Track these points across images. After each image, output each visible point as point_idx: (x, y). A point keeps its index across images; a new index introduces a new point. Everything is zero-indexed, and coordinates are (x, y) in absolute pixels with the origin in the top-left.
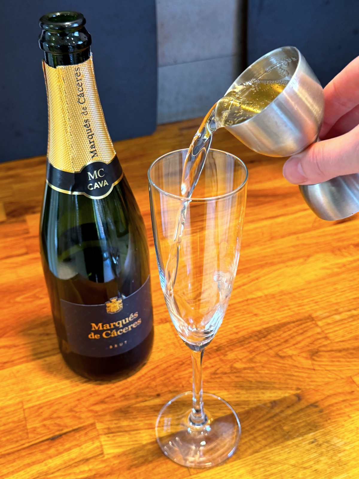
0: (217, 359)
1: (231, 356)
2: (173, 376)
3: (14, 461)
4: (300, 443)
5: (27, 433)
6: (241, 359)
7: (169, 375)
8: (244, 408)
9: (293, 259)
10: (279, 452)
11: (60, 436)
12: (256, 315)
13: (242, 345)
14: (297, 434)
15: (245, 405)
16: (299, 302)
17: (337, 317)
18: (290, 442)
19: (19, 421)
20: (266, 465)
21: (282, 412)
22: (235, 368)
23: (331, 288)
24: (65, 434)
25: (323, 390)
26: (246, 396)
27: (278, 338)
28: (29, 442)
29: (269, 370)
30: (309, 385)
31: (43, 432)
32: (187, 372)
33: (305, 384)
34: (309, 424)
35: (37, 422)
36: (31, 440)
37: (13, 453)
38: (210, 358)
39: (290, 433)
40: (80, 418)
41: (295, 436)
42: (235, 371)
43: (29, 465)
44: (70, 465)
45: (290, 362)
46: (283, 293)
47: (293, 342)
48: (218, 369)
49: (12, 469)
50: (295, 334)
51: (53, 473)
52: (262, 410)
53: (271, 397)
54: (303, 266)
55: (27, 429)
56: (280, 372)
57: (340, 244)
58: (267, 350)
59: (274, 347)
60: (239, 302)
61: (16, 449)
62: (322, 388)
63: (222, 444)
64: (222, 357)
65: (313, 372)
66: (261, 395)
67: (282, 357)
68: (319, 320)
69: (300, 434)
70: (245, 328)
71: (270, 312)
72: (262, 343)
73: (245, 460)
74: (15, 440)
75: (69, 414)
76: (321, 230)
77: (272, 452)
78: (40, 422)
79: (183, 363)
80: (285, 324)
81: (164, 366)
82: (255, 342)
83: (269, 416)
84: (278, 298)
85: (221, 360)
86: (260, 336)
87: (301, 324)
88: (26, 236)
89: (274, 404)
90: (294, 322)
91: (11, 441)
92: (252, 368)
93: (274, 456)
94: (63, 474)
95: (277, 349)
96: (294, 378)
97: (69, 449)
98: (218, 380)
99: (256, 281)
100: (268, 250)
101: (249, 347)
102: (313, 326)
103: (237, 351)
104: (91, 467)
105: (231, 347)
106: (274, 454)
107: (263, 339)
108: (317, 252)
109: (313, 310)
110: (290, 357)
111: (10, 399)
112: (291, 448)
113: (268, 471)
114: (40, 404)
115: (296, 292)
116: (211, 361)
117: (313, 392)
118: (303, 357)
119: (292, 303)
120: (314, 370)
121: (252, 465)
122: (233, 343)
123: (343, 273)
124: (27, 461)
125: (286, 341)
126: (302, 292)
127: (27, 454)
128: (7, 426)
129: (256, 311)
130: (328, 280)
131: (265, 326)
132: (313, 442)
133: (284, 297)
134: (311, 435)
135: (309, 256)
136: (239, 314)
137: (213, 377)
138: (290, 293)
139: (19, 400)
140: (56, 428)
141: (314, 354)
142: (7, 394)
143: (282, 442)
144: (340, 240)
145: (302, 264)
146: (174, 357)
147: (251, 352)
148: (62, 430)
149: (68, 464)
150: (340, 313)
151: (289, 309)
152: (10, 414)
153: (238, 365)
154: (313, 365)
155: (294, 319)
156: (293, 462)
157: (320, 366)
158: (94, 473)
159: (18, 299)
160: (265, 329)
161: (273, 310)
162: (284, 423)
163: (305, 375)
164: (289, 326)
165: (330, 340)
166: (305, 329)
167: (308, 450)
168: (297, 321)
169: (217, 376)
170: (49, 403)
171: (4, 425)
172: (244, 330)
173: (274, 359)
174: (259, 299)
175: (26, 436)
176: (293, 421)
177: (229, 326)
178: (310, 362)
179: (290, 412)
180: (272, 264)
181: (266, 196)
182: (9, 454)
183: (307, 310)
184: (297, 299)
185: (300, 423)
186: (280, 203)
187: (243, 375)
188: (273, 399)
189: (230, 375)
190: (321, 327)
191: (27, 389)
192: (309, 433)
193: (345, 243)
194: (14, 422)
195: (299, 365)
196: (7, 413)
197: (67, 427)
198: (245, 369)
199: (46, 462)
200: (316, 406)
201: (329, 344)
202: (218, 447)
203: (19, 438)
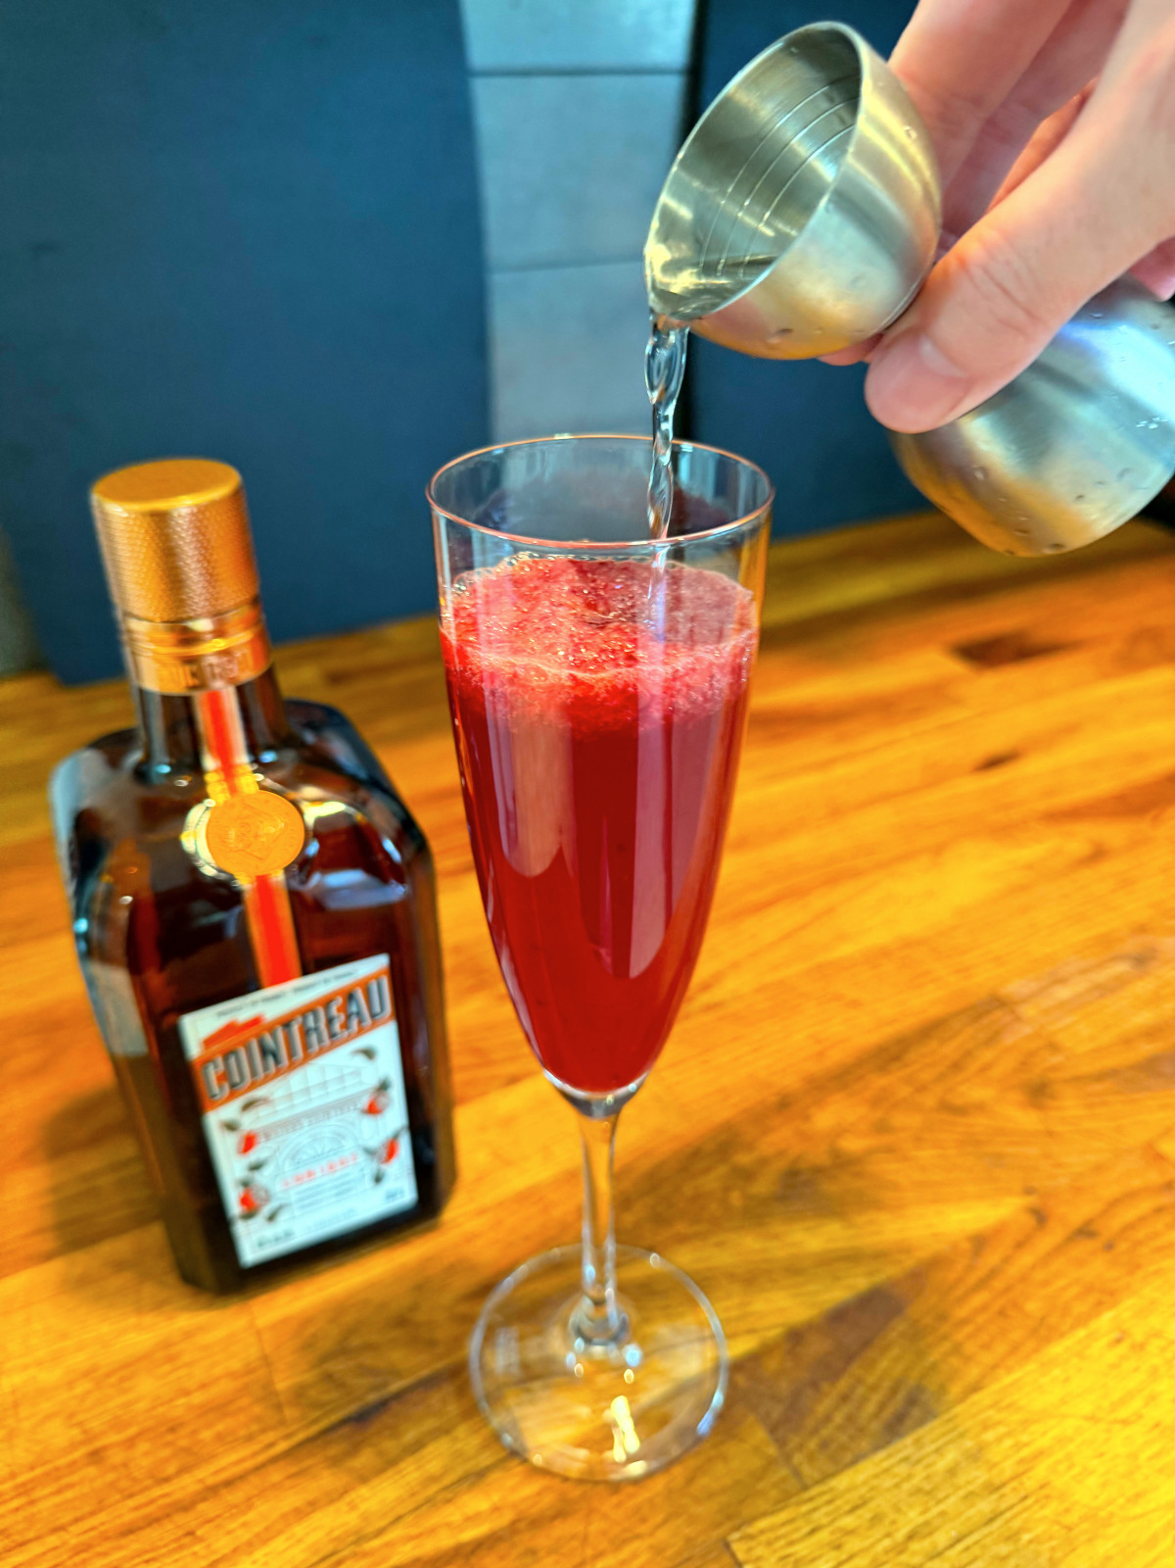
0: (787, 1129)
1: (823, 1118)
2: (678, 1190)
3: (248, 1504)
4: (1087, 1347)
5: (279, 1407)
6: (853, 1126)
7: (667, 1188)
8: (901, 1263)
10: (1036, 1380)
11: (382, 1405)
12: (855, 1004)
13: (845, 1087)
14: (1068, 1322)
15: (901, 1252)
16: (955, 960)
18: (1057, 1349)
19: (249, 1370)
20: (1013, 1426)
21: (1007, 1260)
22: (843, 1153)
24: (398, 1396)
25: (1093, 1186)
26: (896, 1228)
27: (932, 1059)
28: (287, 1437)
29: (937, 1147)
30: (1052, 1176)
31: (324, 1398)
32: (713, 1175)
33: (1043, 1175)
34: (1089, 1289)
35: (301, 1366)
36: (293, 1430)
37: (242, 1477)
38: (767, 1130)
39: (1047, 1322)
40: (431, 1343)
41: (1064, 1329)
42: (844, 1159)
43: (299, 1514)
44: (428, 1501)
45: (980, 1122)
46: (907, 944)
47: (973, 1067)
48: (798, 1157)
49: (244, 1535)
50: (972, 1045)
51: (380, 1532)
52: (952, 1263)
53: (964, 1223)
54: (934, 874)
55: (276, 1394)
56: (969, 1150)
57: (1002, 817)
58: (914, 1094)
59: (930, 1083)
61: (249, 1464)
62: (1089, 1182)
63: (871, 1379)
64: (797, 1124)
65: (1051, 1140)
66: (935, 1220)
67: (960, 1110)
68: (1021, 1004)
69: (1076, 1320)
70: (840, 1038)
71: (889, 991)
72: (896, 1076)
73: (949, 1420)
74: (243, 1432)
75: (397, 1333)
77: (1020, 1384)
78: (314, 1366)
82: (876, 1077)
83: (973, 1279)
84: (899, 956)
85: (798, 1133)
87: (979, 1018)
89: (980, 1242)
90: (957, 1016)
91: (230, 1439)
92: (888, 1148)
93: (1028, 1394)
94: (414, 1531)
95: (939, 1088)
96: (1009, 1162)
97: (418, 1446)
99: (830, 918)
101: (864, 1089)
102: (1008, 1019)
103: (836, 1102)
104: (496, 1498)
105: (816, 1094)
107: (896, 1065)
108: (958, 839)
109: (996, 978)
110: (980, 1106)
112: (1068, 1366)
113: (1026, 1445)
114: (303, 1311)
115: (939, 935)
118: (1012, 1104)
119: (939, 965)
121: (972, 1433)
124: (291, 1500)
125: (957, 1065)
127: (289, 1477)
128: (213, 1391)
129: (851, 993)
131: (889, 1032)
132: (1118, 1341)
133: (913, 951)
134: (1106, 1319)
135: (941, 849)
136: (810, 1004)
137: (791, 1182)
138: (925, 942)
140: (365, 1382)
141: (1038, 1092)
143: (1036, 1351)
144: (1000, 807)
145: (931, 868)
147: (876, 1102)
148: (385, 1385)
149: (420, 1498)
150: (1063, 982)
151: (937, 980)
152: (217, 1349)
153: (851, 1144)
156: (1086, 1407)
157: (1063, 1121)
158: (507, 1518)
160: (890, 1039)
161: (895, 985)
162: (1022, 1294)
163: (1031, 1151)
164: (948, 1027)
165: (1064, 1052)
166: (993, 1030)
167: (1114, 1366)
168: (965, 1011)
171: (202, 1387)
172: (836, 1045)
173: (939, 1117)
175: (278, 1418)
176: (1045, 1283)
178: (1035, 1114)
179: (1026, 1259)
182: (228, 1484)
183: (983, 979)
184: (945, 955)
185: (1064, 1289)
188: (973, 1228)
190: (1030, 1022)
192: (1101, 1313)
193: (1014, 814)
194: (232, 1375)
195: (1009, 1127)
197: (397, 1374)
199: (353, 1495)
200: (1094, 1234)
201: (1065, 1061)
202: (861, 1391)
203: (255, 1427)
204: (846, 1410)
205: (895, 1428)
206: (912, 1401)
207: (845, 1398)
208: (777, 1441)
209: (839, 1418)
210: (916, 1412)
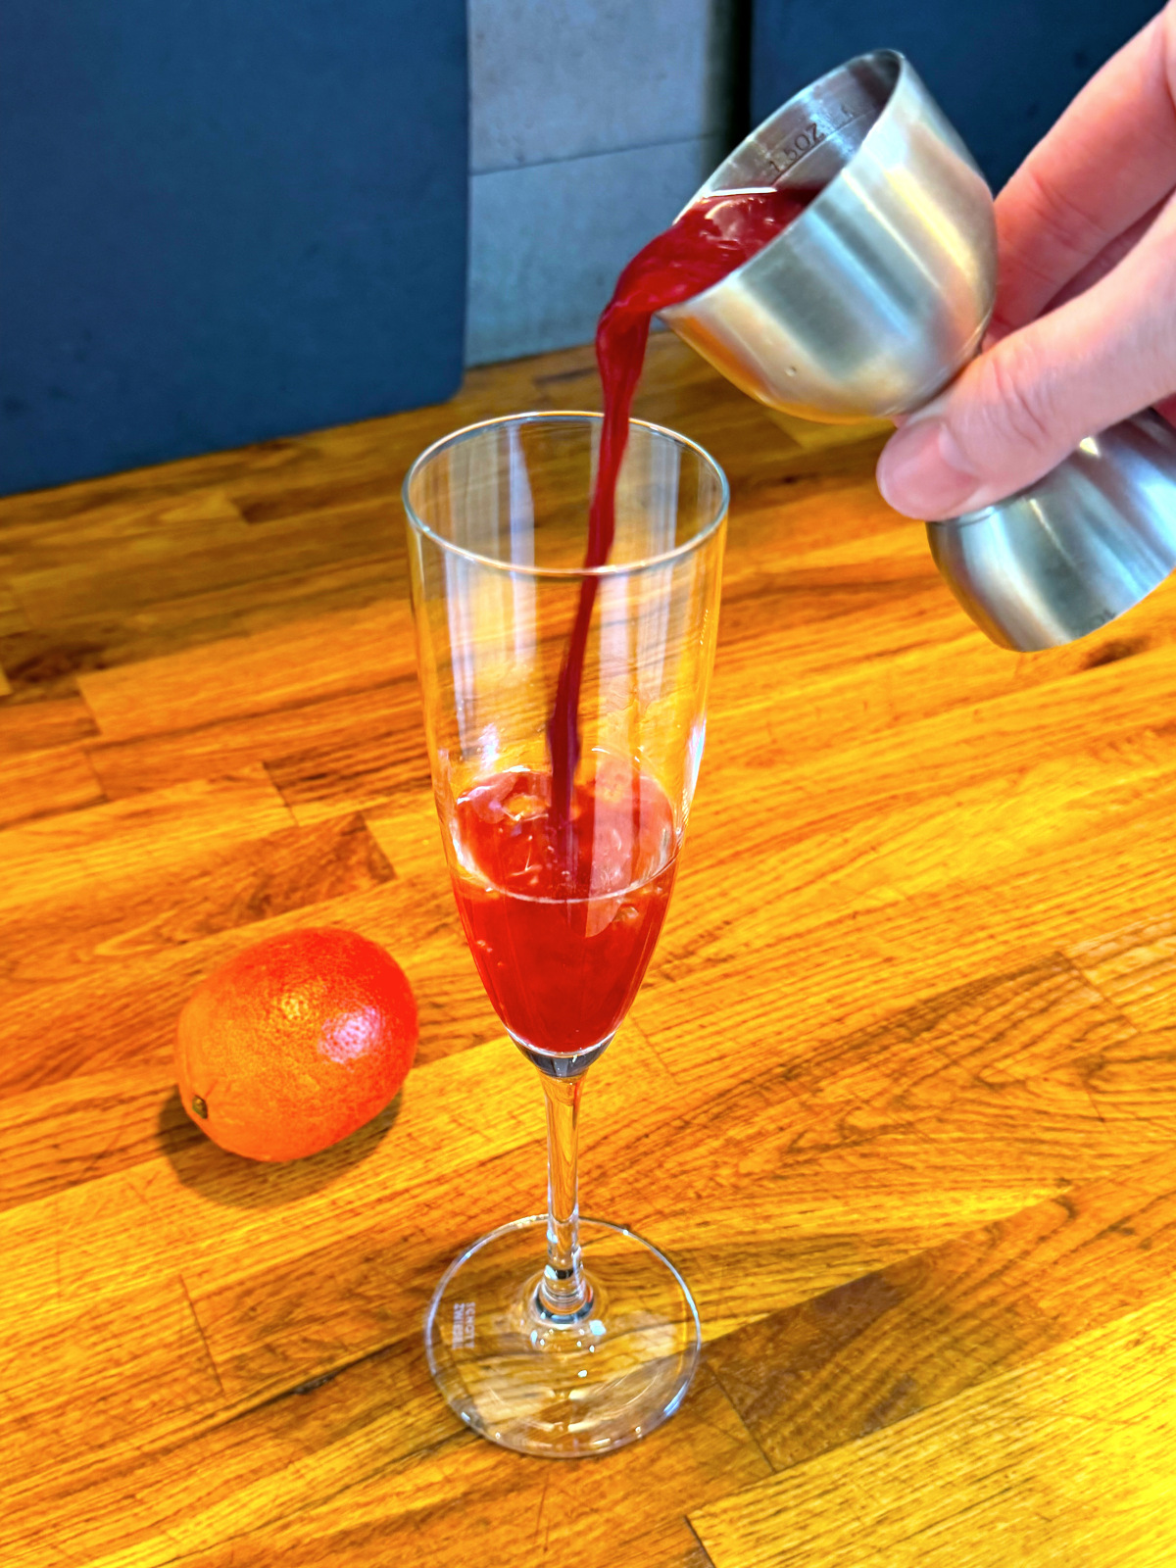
0: (792, 1103)
1: (834, 1091)
2: (660, 1166)
3: (190, 1470)
4: (1101, 1348)
5: (217, 1378)
6: (867, 1102)
7: (647, 1163)
8: (906, 1251)
9: (973, 781)
10: (1038, 1379)
11: (330, 1377)
12: (890, 960)
13: (863, 1059)
14: (1086, 1321)
15: (906, 1240)
16: (1018, 914)
17: (1144, 955)
19: (183, 1341)
20: (1005, 1422)
21: (1026, 1253)
22: (854, 1129)
23: (1108, 867)
24: (345, 1369)
25: (1140, 1180)
26: (904, 1214)
27: (972, 1029)
28: (227, 1408)
29: (961, 1129)
30: (1093, 1168)
31: (266, 1371)
32: (702, 1150)
33: (1083, 1166)
34: (1116, 1288)
35: (242, 1339)
36: (234, 1401)
37: (182, 1445)
38: (769, 1104)
39: (1061, 1320)
40: (384, 1317)
41: (1080, 1328)
42: (854, 1138)
43: (243, 1480)
44: (377, 1471)
45: (1021, 1100)
46: (959, 888)
47: (1020, 1037)
48: (801, 1135)
49: (186, 1500)
50: (1022, 1014)
51: (327, 1500)
52: (964, 1254)
53: (982, 1211)
54: (1011, 802)
55: (214, 1365)
56: (998, 1135)
57: (1111, 728)
58: (946, 1067)
59: (964, 1057)
60: (830, 924)
61: (188, 1433)
62: (1136, 1175)
63: (857, 1370)
64: (805, 1097)
65: (1101, 1127)
66: (951, 1209)
67: (994, 1087)
68: (1090, 967)
69: (1094, 1320)
70: (863, 1002)
71: (933, 948)
72: (926, 1047)
73: (937, 1414)
74: (180, 1403)
75: (345, 1306)
76: (1046, 687)
77: (1019, 1382)
78: (252, 1340)
79: (687, 1124)
80: (984, 986)
81: (628, 1134)
82: (903, 1046)
83: (986, 1270)
84: (951, 905)
85: (806, 1107)
86: (914, 1024)
87: (1036, 983)
88: (88, 741)
89: (997, 1232)
90: (1012, 977)
91: (166, 1410)
92: (909, 1126)
93: (1026, 1392)
94: (362, 1499)
95: (973, 1062)
96: (1044, 1148)
97: (368, 1418)
98: (805, 1170)
99: (872, 856)
100: (891, 756)
101: (886, 1061)
102: (1074, 984)
103: (852, 1075)
104: (448, 1470)
105: (828, 1065)
106: (1024, 1388)
107: (926, 1035)
108: (1048, 757)
109: (1064, 936)
110: (1021, 1083)
111: (137, 1275)
112: (1076, 1365)
113: (1017, 1440)
114: (241, 1283)
115: (1004, 882)
116: (772, 1111)
117: (1111, 1187)
118: (1061, 1083)
119: (998, 918)
120: (1102, 1120)
121: (962, 1426)
122: (832, 1054)
123: (1137, 815)
124: (234, 1467)
125: (999, 1037)
126: (1022, 882)
127: (229, 1447)
128: (145, 1361)
129: (887, 949)
130: (1093, 842)
131: (925, 994)
132: (1137, 1343)
133: (967, 899)
134: (1125, 1322)
135: (1022, 770)
136: (837, 962)
137: (790, 1160)
138: (986, 888)
139: (168, 1272)
140: (313, 1354)
141: (1092, 1072)
142: (125, 1257)
143: (1043, 1349)
144: (1108, 716)
145: (1007, 794)
146: (654, 1107)
147: (896, 1076)
148: (331, 1359)
149: (369, 1469)
150: (1150, 942)
151: (992, 937)
152: (146, 1321)
153: (861, 1120)
154: (1095, 1104)
155: (1011, 967)
156: (1087, 1407)
157: (1115, 1105)
158: (461, 1488)
159: (103, 949)
160: (926, 1002)
161: (940, 941)
162: (1038, 1290)
163: (1077, 1138)
164: (999, 990)
165: (1135, 1026)
166: (1053, 996)
167: (1126, 1367)
168: (1022, 973)
169: (801, 1158)
170: (271, 1277)
171: (135, 1357)
172: (861, 1009)
173: (970, 1095)
174: (890, 911)
175: (217, 1390)
176: (1065, 1280)
177: (812, 1000)
178: (1085, 1097)
179: (1048, 1253)
180: (912, 799)
181: (853, 586)
182: (167, 1451)
183: (1044, 937)
184: (1008, 907)
185: (1088, 1286)
186: (902, 608)
187: (882, 1150)
188: (991, 1217)
189: (843, 1152)
190: (1098, 989)
191: (189, 1237)
192: (1122, 1315)
193: (1128, 724)
194: (167, 1346)
195: (1052, 1109)
196: (137, 1318)
197: (346, 1348)
198: (885, 1129)
199: (298, 1465)
200: (1129, 1232)
201: (1133, 1037)
202: (845, 1379)
203: (193, 1398)
204: (825, 1398)
205: (876, 1419)
206: (898, 1392)
207: (826, 1387)
208: (748, 1427)
209: (817, 1406)
210: (901, 1404)
